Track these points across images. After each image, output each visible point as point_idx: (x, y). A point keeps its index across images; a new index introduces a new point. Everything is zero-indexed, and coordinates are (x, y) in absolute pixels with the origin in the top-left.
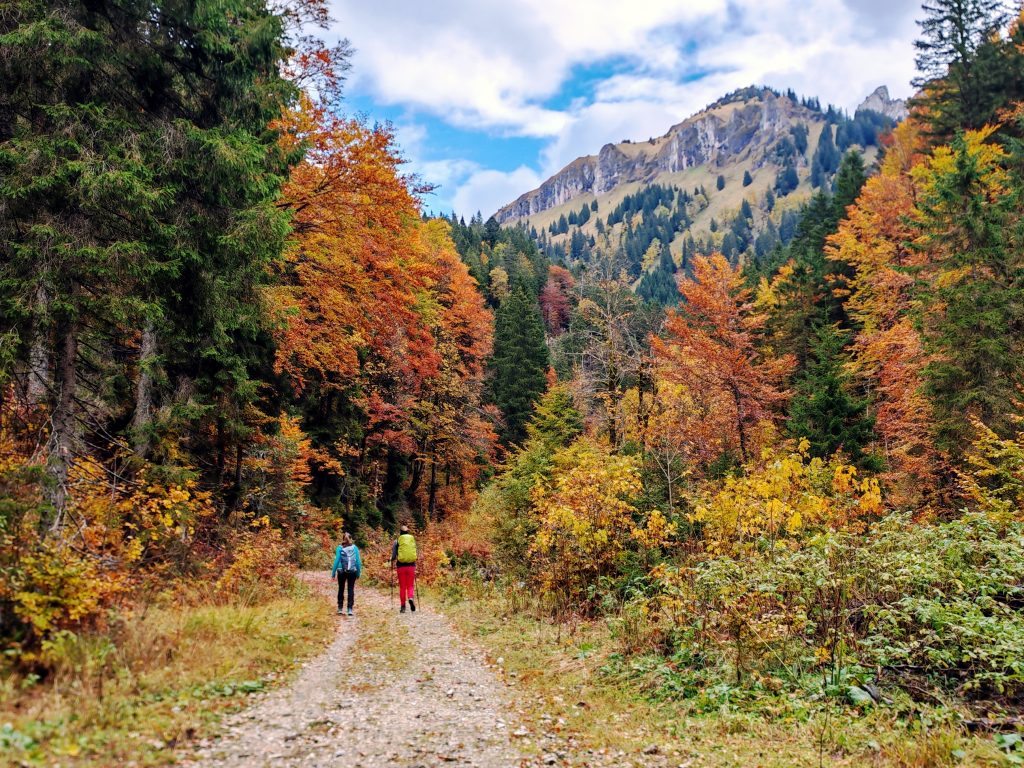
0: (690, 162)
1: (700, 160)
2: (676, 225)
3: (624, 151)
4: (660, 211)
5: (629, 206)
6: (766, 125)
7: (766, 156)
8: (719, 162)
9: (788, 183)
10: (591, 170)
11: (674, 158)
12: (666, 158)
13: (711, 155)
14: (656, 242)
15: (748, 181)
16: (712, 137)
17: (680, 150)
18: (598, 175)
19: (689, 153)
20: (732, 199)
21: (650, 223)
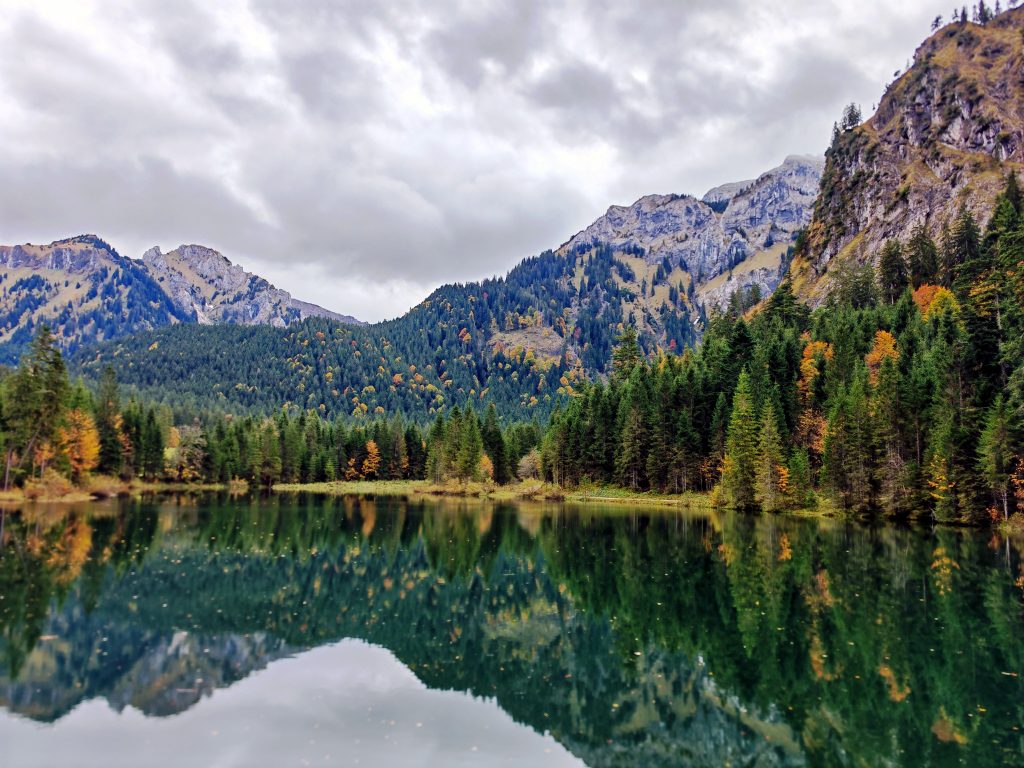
0: (57, 266)
1: (62, 267)
2: (41, 301)
3: (26, 250)
4: (35, 291)
5: (23, 284)
6: (92, 263)
7: (89, 276)
8: (70, 271)
9: (92, 294)
10: (7, 255)
11: (50, 262)
12: (45, 261)
13: (67, 267)
14: (28, 310)
15: (78, 286)
16: (68, 258)
17: (53, 260)
18: (10, 259)
19: (57, 262)
20: (68, 295)
21: (30, 297)
